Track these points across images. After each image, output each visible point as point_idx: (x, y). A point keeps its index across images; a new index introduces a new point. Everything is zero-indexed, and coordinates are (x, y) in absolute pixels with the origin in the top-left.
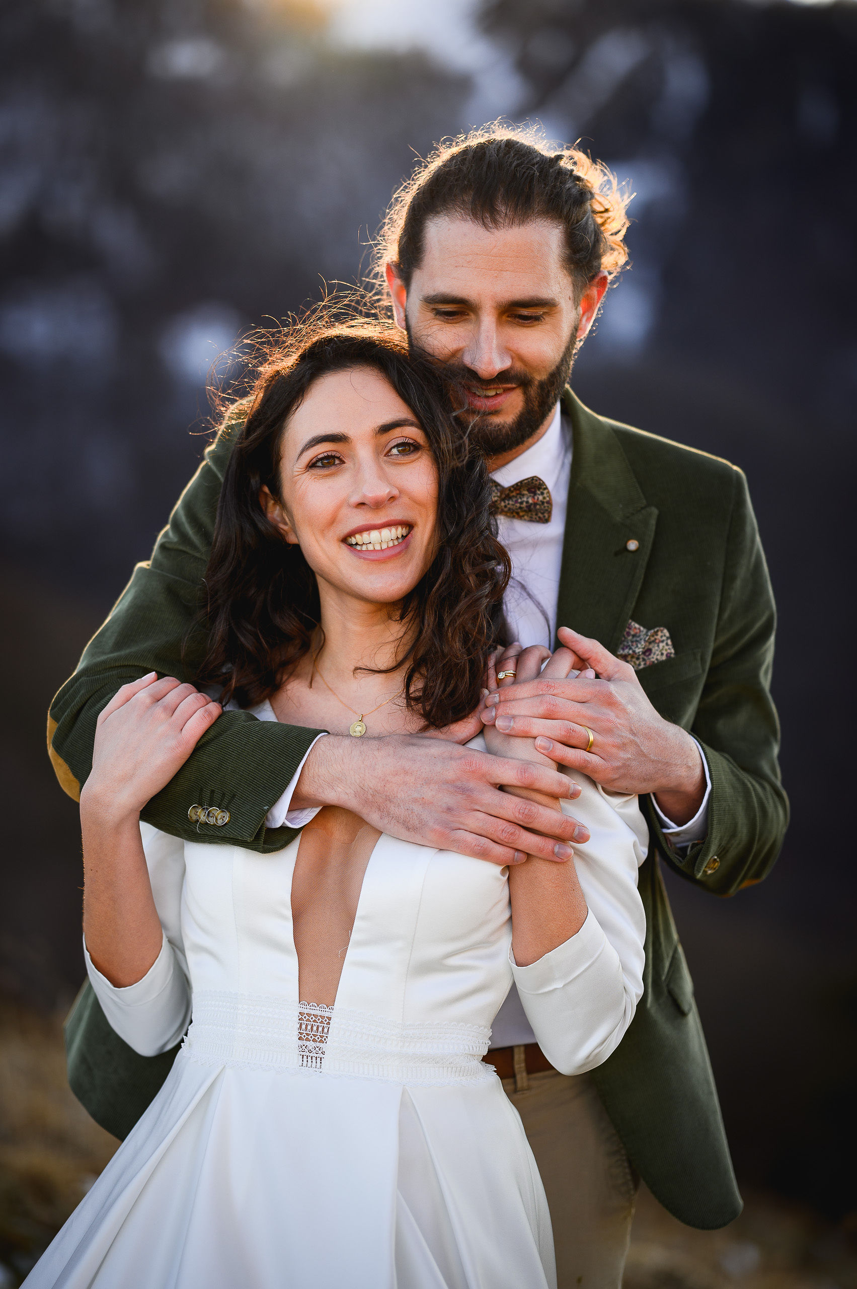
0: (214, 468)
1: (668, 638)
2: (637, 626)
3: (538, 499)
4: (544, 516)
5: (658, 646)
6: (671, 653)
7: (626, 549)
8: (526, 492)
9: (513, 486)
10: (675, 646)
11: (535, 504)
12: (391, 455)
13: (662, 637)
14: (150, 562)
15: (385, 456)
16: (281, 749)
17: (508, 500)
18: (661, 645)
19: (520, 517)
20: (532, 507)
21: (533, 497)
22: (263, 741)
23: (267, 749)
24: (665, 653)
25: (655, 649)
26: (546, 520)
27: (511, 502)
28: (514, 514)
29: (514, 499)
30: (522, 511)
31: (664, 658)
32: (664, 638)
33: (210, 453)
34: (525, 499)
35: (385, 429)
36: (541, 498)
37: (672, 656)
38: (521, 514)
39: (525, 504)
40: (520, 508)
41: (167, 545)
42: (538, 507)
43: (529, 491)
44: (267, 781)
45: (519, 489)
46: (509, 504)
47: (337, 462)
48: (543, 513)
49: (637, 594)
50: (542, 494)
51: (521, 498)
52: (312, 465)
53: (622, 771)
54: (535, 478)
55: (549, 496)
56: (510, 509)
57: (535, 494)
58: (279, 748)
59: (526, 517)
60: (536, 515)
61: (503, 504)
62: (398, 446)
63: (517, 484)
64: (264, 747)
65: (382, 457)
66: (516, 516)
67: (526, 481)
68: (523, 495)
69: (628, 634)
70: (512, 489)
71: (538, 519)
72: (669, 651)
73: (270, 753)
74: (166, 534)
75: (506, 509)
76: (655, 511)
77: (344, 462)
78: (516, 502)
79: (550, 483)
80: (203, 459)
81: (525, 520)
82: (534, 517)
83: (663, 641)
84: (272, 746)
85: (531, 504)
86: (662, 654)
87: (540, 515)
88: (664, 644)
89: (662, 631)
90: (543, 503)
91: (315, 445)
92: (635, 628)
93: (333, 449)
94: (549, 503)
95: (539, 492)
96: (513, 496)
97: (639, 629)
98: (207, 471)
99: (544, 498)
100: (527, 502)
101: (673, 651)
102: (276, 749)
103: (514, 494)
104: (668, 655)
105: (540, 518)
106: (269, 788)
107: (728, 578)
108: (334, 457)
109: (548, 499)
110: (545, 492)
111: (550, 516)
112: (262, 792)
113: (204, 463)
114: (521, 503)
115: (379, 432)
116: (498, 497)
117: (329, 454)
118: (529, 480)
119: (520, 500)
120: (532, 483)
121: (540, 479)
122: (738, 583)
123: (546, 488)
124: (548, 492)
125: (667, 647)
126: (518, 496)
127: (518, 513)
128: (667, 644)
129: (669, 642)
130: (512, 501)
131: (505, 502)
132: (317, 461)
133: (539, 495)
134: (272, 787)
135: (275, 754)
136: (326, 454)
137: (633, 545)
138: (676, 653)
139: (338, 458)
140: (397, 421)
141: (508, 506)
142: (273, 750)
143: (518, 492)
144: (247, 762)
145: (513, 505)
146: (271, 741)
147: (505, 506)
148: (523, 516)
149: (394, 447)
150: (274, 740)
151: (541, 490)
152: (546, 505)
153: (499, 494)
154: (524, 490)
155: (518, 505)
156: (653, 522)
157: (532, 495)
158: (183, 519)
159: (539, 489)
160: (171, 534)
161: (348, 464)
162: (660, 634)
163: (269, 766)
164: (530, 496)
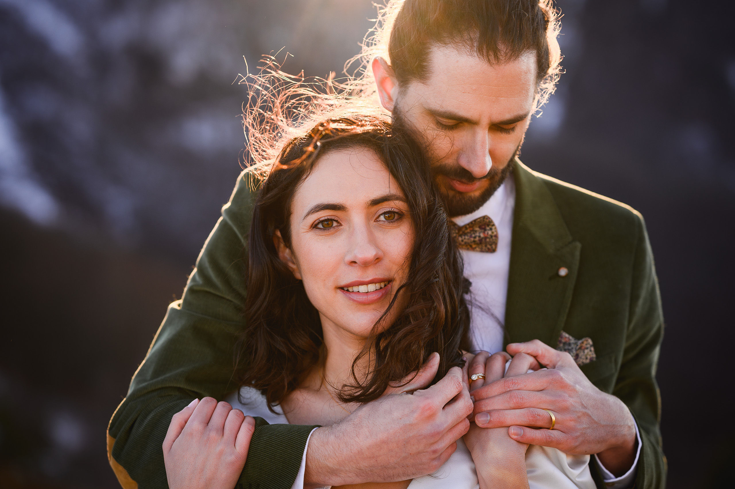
0: (230, 222)
1: (591, 346)
2: (567, 335)
3: (488, 234)
4: (492, 247)
5: (584, 352)
6: (593, 358)
7: (557, 275)
8: (477, 229)
9: (468, 224)
10: (596, 351)
11: (486, 238)
12: (380, 221)
13: (586, 344)
14: (181, 301)
15: (375, 221)
16: (286, 442)
17: (464, 236)
18: (586, 351)
19: (473, 249)
20: (484, 240)
21: (484, 233)
22: (271, 439)
23: (275, 444)
24: (589, 357)
25: (581, 354)
26: (492, 250)
27: (466, 237)
28: (469, 246)
29: (469, 235)
30: (475, 244)
31: (588, 361)
32: (588, 346)
33: (226, 210)
34: (477, 234)
35: (376, 202)
36: (490, 233)
37: (594, 359)
38: (474, 246)
39: (477, 239)
40: (474, 241)
41: (195, 288)
42: (488, 240)
43: (480, 227)
44: (282, 471)
45: (472, 227)
46: (465, 239)
47: (335, 224)
48: (491, 245)
49: (567, 310)
50: (491, 229)
51: (474, 234)
52: (314, 226)
53: (581, 439)
54: (486, 217)
55: (496, 231)
56: (466, 243)
57: (485, 230)
58: (285, 442)
59: (477, 249)
60: (486, 246)
61: (460, 239)
62: (385, 213)
63: (471, 223)
64: (273, 443)
65: (372, 222)
66: (470, 248)
67: (479, 220)
68: (476, 231)
69: (560, 342)
70: (468, 227)
71: (487, 249)
72: (592, 356)
73: (278, 447)
74: (194, 279)
75: (463, 243)
76: (579, 245)
77: (341, 225)
78: (471, 237)
79: (496, 221)
80: (220, 215)
81: (477, 251)
82: (484, 248)
83: (587, 348)
84: (279, 442)
85: (483, 238)
86: (587, 358)
87: (489, 246)
88: (588, 350)
89: (587, 341)
90: (491, 236)
91: (319, 211)
92: (566, 337)
93: (333, 214)
94: (496, 236)
95: (488, 228)
96: (468, 233)
97: (569, 338)
98: (224, 224)
99: (493, 233)
100: (479, 237)
101: (594, 356)
102: (283, 443)
103: (468, 230)
104: (591, 360)
105: (489, 249)
106: (284, 476)
107: (634, 298)
108: (332, 220)
109: (495, 233)
110: (493, 228)
111: (496, 247)
112: (279, 480)
113: (221, 219)
114: (475, 237)
115: (370, 205)
116: (456, 233)
117: (329, 217)
118: (482, 219)
119: (473, 236)
120: (484, 221)
121: (489, 218)
122: (641, 302)
123: (494, 225)
124: (496, 228)
125: (590, 353)
126: (472, 232)
127: (471, 246)
128: (591, 351)
129: (592, 349)
130: (468, 236)
131: (462, 237)
132: (318, 223)
133: (489, 230)
134: (286, 475)
135: (283, 447)
136: (326, 218)
137: (563, 272)
138: (597, 357)
139: (337, 221)
140: (385, 197)
141: (465, 241)
142: (281, 444)
143: (471, 229)
144: (262, 457)
145: (468, 239)
146: (278, 437)
147: (462, 241)
148: (475, 248)
149: (382, 214)
150: (281, 436)
151: (490, 227)
152: (494, 238)
153: (457, 231)
154: (476, 227)
155: (472, 239)
156: (578, 253)
157: (483, 230)
158: (207, 265)
159: (488, 225)
160: (197, 278)
161: (345, 226)
162: (585, 343)
163: (280, 458)
164: (481, 232)
